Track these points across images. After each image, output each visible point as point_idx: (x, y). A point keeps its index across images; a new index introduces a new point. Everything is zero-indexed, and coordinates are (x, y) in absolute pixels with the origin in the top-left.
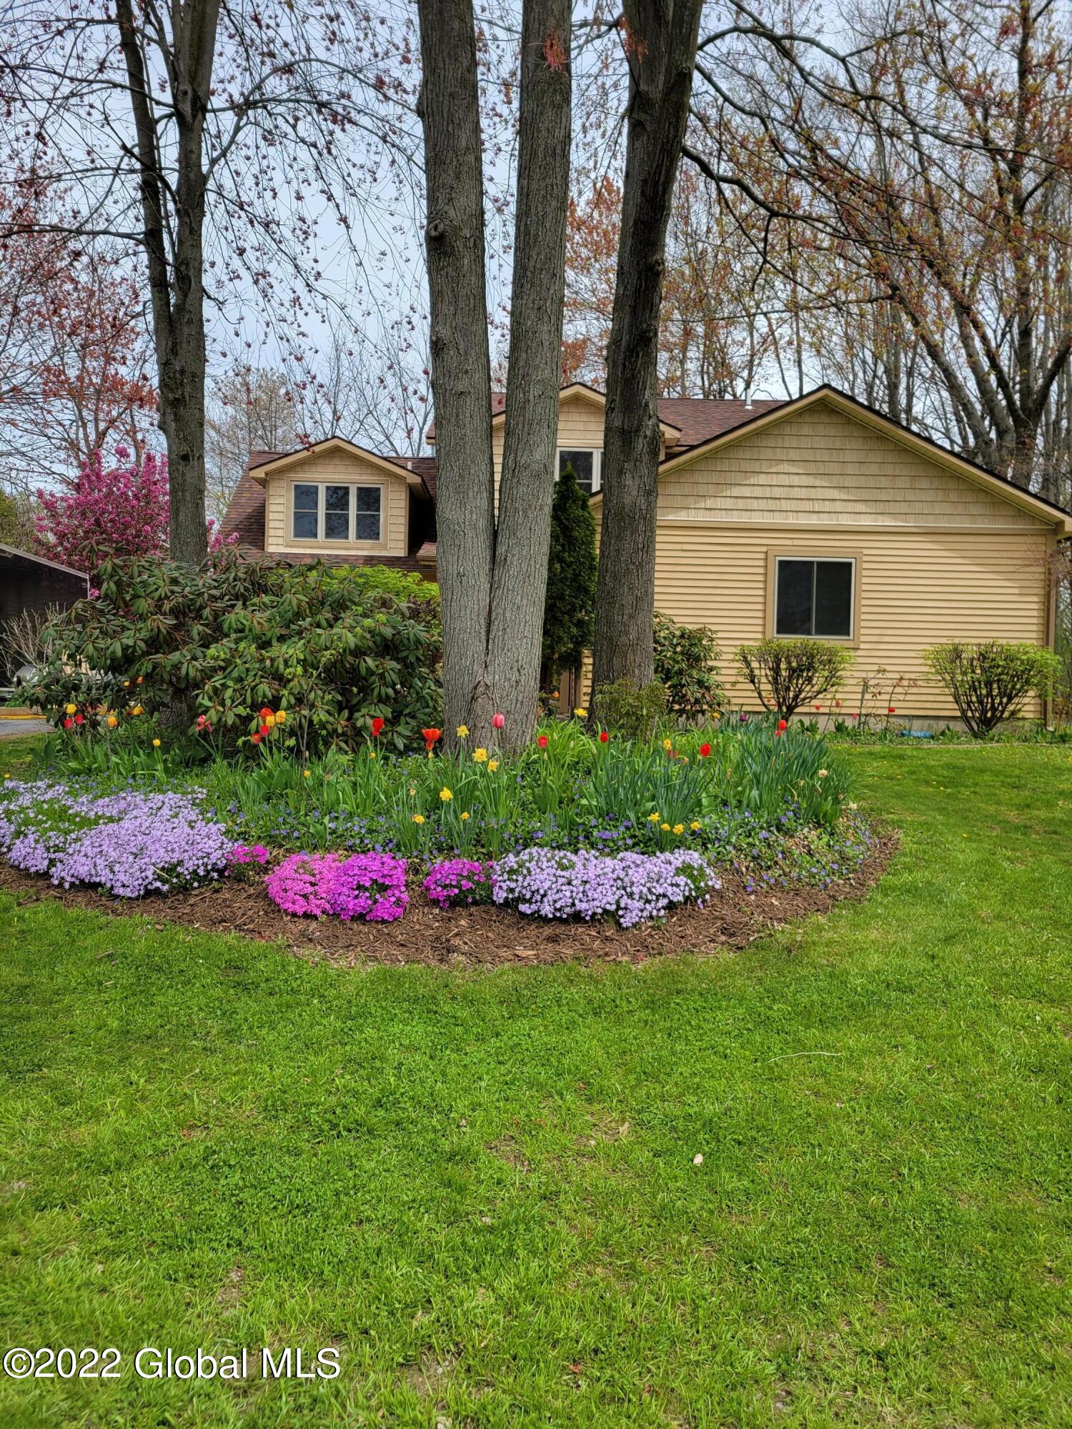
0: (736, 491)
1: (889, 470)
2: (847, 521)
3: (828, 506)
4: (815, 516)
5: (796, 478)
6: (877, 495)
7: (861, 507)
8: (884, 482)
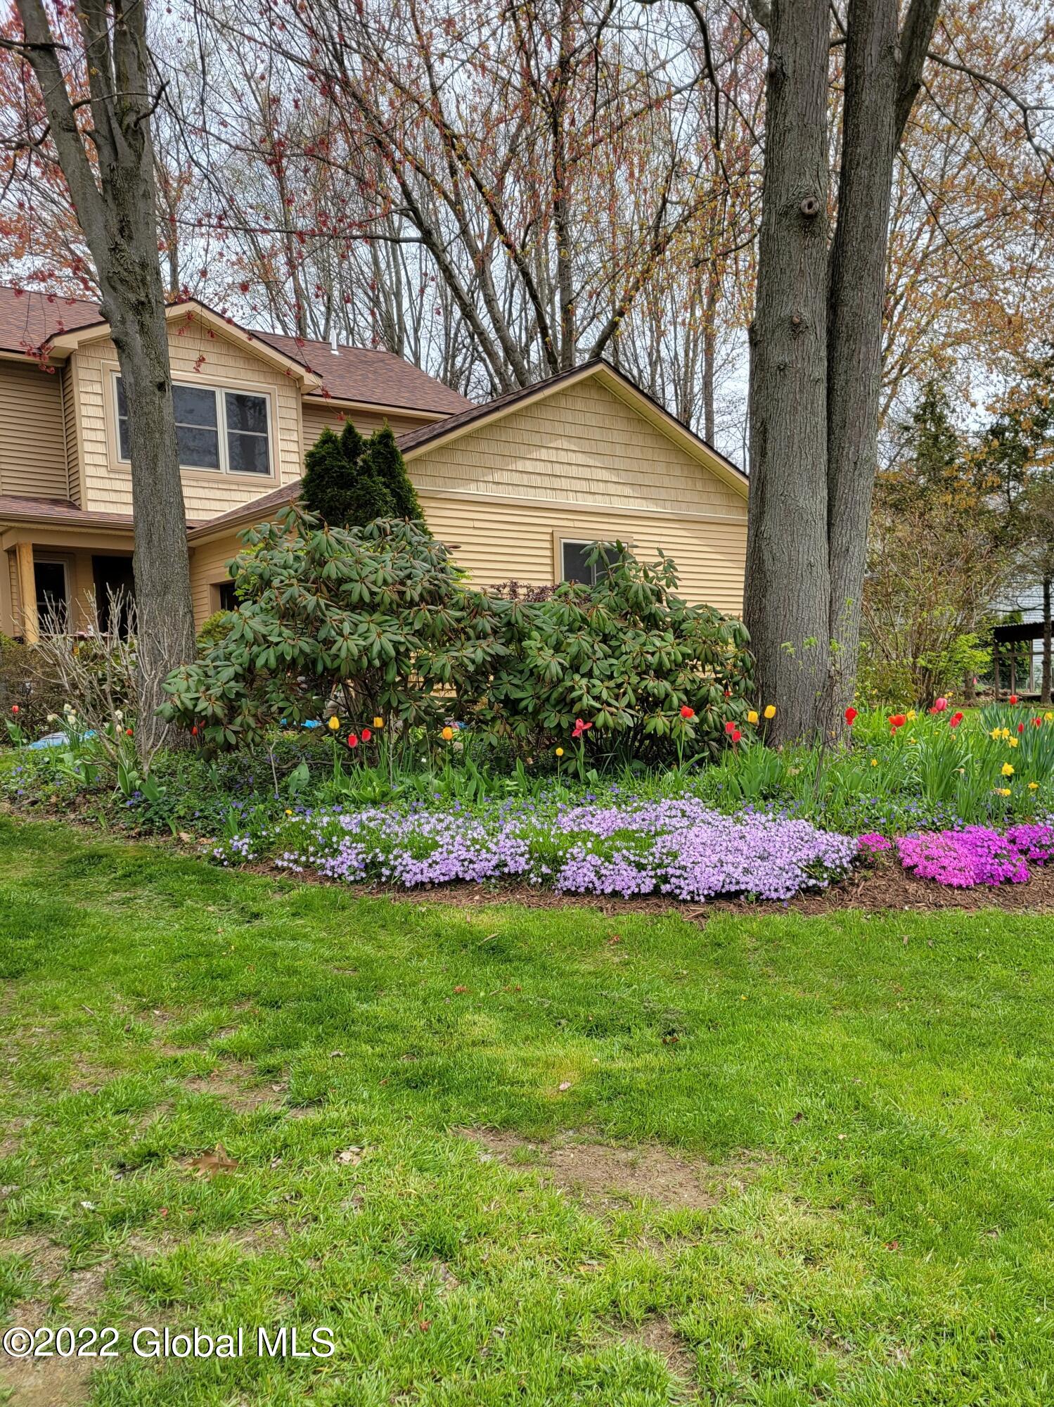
0: (520, 465)
1: (649, 454)
2: (619, 505)
3: (601, 487)
4: (590, 497)
5: (573, 455)
6: (640, 479)
7: (628, 491)
8: (645, 466)
